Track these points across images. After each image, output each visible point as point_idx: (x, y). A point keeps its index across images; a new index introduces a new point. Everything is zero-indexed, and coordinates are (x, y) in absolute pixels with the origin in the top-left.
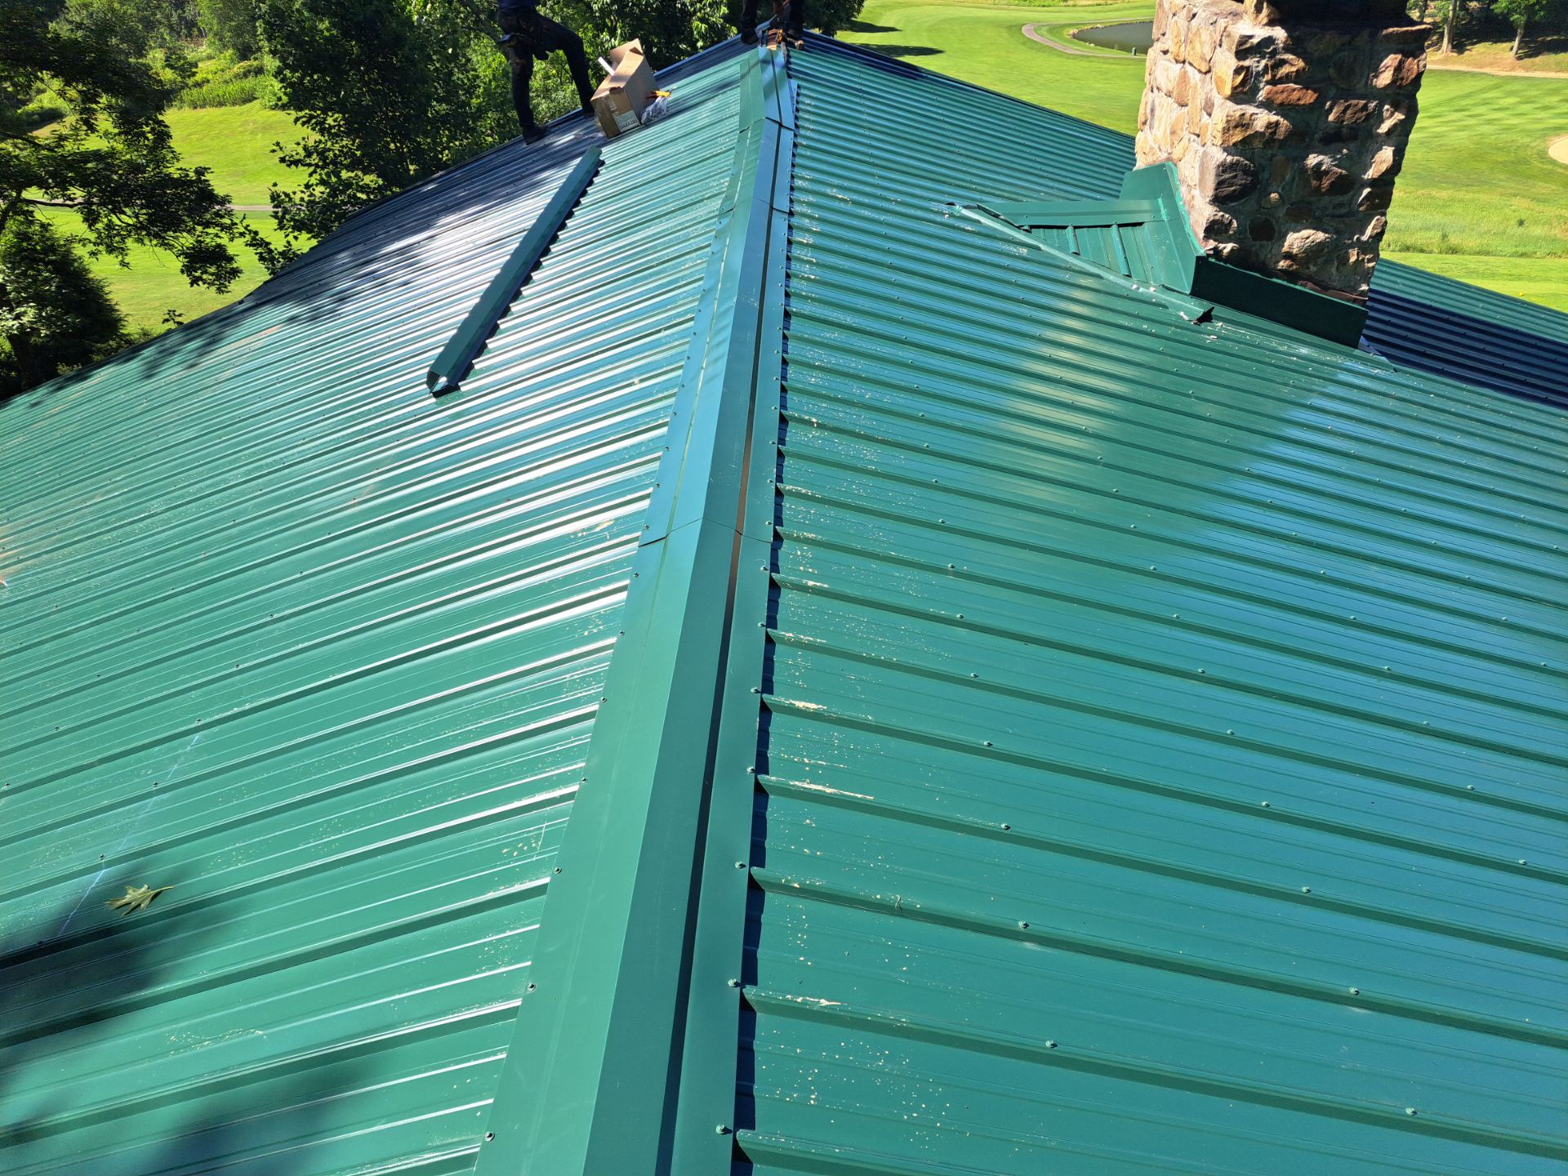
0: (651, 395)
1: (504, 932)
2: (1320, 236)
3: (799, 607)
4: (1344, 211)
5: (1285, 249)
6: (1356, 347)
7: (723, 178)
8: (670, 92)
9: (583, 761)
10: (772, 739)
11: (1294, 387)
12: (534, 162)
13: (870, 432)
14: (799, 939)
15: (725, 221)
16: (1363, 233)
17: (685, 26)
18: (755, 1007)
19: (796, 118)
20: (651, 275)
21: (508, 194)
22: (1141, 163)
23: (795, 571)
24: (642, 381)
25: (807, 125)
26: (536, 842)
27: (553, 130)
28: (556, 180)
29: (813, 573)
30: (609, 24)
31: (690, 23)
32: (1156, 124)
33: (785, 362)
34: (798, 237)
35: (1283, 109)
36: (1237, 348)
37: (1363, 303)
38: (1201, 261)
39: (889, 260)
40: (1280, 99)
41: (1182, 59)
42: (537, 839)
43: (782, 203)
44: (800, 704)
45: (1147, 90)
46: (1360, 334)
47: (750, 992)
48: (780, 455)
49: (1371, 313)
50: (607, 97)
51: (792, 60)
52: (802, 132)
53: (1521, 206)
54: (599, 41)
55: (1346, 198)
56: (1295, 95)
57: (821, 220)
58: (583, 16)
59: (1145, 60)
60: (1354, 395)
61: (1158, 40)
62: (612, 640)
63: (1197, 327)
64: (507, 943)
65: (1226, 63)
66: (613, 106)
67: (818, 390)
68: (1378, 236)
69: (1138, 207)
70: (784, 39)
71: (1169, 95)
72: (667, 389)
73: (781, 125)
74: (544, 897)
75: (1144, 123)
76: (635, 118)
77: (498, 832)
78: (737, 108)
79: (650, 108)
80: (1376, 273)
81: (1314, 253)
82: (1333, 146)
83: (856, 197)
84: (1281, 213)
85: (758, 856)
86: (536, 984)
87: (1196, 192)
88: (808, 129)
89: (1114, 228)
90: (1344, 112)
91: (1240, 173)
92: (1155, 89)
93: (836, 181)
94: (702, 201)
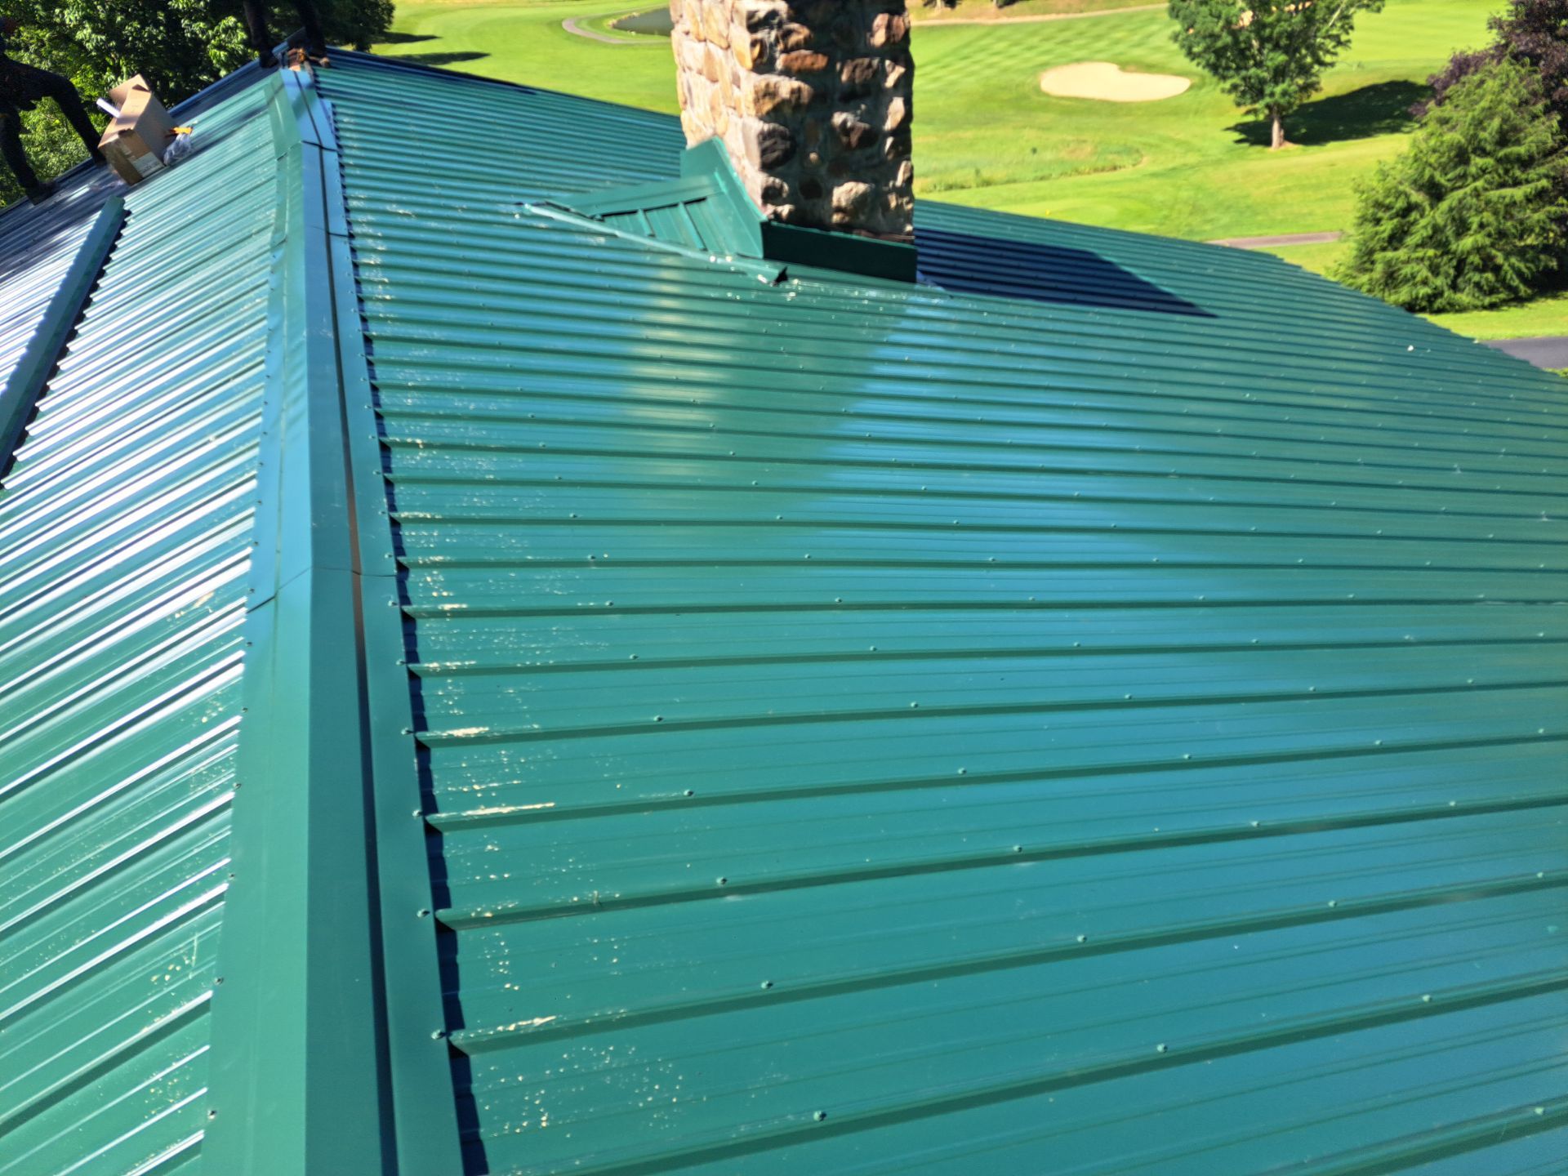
0: (232, 449)
1: (170, 1065)
2: (861, 187)
3: (438, 635)
4: (876, 161)
5: (835, 203)
6: (913, 280)
7: (269, 209)
8: (192, 127)
9: (227, 857)
10: (435, 776)
11: (870, 327)
12: (46, 223)
13: (481, 443)
14: (501, 967)
15: (280, 254)
16: (895, 178)
17: (202, 56)
18: (466, 1050)
19: (337, 138)
20: (207, 324)
21: (22, 262)
22: (692, 142)
23: (429, 599)
24: (218, 437)
25: (350, 143)
26: (190, 958)
27: (64, 184)
28: (75, 239)
29: (448, 596)
30: (111, 63)
31: (205, 51)
32: (695, 101)
33: (374, 389)
34: (364, 259)
35: (802, 74)
36: (814, 301)
37: (912, 242)
38: (765, 226)
39: (466, 268)
40: (796, 65)
41: (702, 37)
42: (189, 954)
43: (339, 225)
44: (459, 733)
45: (679, 72)
46: (915, 269)
47: (458, 1038)
48: (389, 484)
49: (920, 250)
50: (117, 142)
51: (320, 79)
52: (347, 151)
53: (1030, 136)
54: (103, 83)
55: (875, 149)
56: (808, 61)
57: (385, 238)
58: (76, 58)
59: (670, 44)
60: (923, 325)
61: (678, 22)
62: (236, 719)
63: (776, 288)
64: (176, 1077)
65: (742, 38)
66: (127, 150)
67: (418, 410)
68: (909, 181)
69: (700, 184)
70: (307, 59)
71: (700, 73)
72: (248, 440)
73: (321, 147)
74: (209, 1014)
75: (685, 103)
76: (156, 160)
77: (142, 960)
78: (269, 135)
79: (172, 147)
80: (916, 213)
81: (860, 202)
82: (852, 104)
83: (418, 210)
84: (823, 171)
85: (441, 897)
86: (217, 1109)
87: (745, 162)
88: (352, 148)
89: (681, 206)
90: (854, 71)
91: (779, 141)
92: (686, 69)
93: (394, 197)
94: (250, 236)
